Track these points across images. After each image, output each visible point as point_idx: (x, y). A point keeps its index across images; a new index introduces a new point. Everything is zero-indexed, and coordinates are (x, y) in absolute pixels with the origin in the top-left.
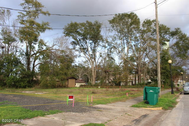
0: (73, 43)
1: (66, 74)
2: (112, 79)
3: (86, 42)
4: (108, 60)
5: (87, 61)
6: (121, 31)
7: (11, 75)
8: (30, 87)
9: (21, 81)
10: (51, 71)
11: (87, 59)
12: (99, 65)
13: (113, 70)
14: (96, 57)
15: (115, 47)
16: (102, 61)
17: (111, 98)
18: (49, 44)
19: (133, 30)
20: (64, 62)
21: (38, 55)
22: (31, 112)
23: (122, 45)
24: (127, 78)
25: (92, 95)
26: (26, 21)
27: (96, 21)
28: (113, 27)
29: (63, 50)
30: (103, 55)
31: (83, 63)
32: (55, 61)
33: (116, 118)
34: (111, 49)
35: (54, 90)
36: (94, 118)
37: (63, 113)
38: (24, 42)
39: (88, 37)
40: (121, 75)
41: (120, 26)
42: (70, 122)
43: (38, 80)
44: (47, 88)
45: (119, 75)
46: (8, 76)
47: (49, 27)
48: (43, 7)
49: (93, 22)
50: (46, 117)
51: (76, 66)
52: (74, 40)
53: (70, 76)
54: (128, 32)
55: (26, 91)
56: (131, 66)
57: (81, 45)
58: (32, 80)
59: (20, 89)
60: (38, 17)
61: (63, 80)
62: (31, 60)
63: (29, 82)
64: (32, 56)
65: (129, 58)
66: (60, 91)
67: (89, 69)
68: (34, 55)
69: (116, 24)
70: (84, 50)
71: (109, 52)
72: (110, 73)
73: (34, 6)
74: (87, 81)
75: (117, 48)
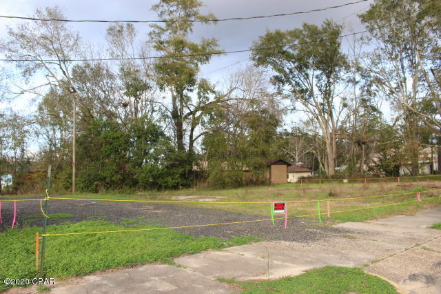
0: (277, 80)
1: (264, 154)
2: (376, 159)
3: (307, 75)
4: (365, 114)
5: (312, 120)
6: (393, 39)
7: (146, 162)
8: (187, 186)
9: (168, 174)
10: (229, 148)
11: (311, 116)
12: (341, 128)
13: (377, 137)
14: (333, 110)
15: (378, 81)
16: (349, 116)
17: (376, 206)
18: (222, 89)
19: (428, 30)
20: (258, 126)
21: (198, 114)
22: (193, 240)
23: (398, 74)
24: (416, 156)
25: (328, 201)
26: (168, 42)
27: (327, 20)
28: (371, 30)
29: (254, 99)
30: (349, 103)
31: (302, 126)
32: (237, 125)
33: (391, 256)
34: (370, 86)
35: (241, 191)
36: (337, 253)
37: (264, 243)
38: (167, 88)
39: (311, 61)
40: (399, 149)
41: (390, 25)
42: (280, 263)
43: (203, 171)
44: (224, 188)
45: (393, 150)
46: (140, 165)
47: (217, 49)
48: (200, 5)
49: (320, 25)
50: (226, 251)
51: (287, 134)
52: (277, 74)
53: (274, 158)
54: (414, 38)
55: (179, 195)
56: (426, 124)
57: (294, 82)
58: (191, 171)
59: (167, 192)
60: (191, 30)
61: (258, 167)
62: (184, 126)
63: (183, 175)
64: (186, 117)
65: (420, 103)
66: (252, 193)
67: (317, 140)
68: (191, 116)
69: (378, 21)
70: (303, 94)
71: (365, 93)
72: (371, 145)
73: (180, 6)
74: (315, 167)
75: (384, 83)
